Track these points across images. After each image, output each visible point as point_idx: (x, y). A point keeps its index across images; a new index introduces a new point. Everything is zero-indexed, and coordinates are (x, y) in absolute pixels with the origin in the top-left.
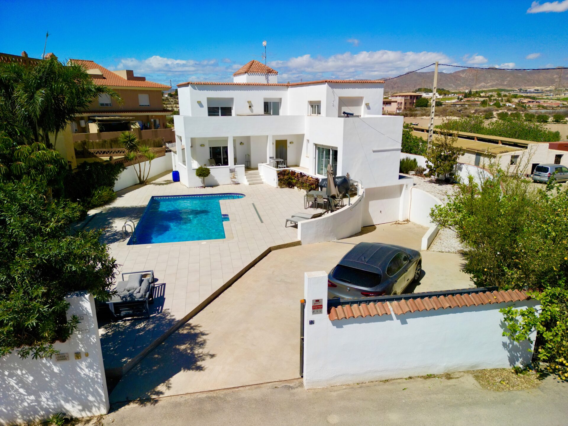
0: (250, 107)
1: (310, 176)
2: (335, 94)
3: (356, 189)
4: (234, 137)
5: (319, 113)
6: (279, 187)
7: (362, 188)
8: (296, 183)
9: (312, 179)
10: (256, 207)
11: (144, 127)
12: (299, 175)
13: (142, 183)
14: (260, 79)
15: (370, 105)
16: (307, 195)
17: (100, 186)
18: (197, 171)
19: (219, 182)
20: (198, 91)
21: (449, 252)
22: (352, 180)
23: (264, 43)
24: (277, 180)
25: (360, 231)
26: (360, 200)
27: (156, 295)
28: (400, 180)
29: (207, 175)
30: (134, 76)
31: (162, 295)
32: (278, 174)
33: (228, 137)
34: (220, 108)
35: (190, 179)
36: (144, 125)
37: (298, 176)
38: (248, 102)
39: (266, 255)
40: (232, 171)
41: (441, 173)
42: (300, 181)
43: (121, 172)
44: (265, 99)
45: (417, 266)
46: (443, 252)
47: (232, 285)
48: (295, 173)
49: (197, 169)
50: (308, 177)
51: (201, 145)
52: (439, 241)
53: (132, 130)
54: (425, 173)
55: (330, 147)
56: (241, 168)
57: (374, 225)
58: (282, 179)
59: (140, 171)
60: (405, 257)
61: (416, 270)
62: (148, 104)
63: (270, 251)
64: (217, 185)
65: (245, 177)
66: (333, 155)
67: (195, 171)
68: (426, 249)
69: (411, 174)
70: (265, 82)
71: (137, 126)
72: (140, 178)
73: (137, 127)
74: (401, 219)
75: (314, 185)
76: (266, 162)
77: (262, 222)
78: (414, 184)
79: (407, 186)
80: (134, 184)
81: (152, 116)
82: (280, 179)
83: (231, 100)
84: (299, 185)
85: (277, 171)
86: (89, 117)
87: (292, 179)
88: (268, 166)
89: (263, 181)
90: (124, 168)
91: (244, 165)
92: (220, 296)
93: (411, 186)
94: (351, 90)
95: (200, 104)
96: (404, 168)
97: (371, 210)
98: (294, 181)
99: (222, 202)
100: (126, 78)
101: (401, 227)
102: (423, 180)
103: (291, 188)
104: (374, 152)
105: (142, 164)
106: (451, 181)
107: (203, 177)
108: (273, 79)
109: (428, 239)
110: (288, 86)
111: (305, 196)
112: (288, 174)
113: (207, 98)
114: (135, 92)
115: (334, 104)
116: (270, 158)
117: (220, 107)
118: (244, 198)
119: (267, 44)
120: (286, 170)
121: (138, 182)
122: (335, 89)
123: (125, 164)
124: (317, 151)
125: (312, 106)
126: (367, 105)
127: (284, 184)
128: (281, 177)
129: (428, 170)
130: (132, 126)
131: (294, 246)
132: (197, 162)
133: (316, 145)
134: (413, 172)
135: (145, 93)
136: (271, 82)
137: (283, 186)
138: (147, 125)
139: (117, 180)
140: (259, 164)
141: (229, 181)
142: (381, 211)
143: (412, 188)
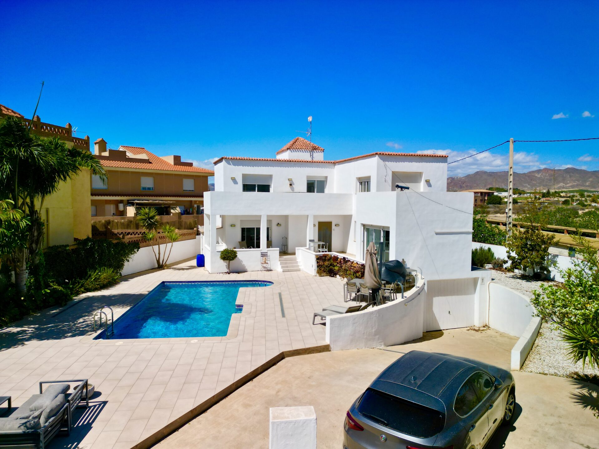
0: (291, 185)
1: (355, 262)
2: (388, 169)
3: (414, 280)
4: (268, 216)
5: (368, 190)
6: (318, 275)
7: (422, 279)
8: (339, 270)
9: (357, 266)
10: (283, 297)
11: (186, 212)
12: (342, 260)
13: (161, 267)
14: (305, 156)
15: (431, 182)
16: (347, 284)
17: (100, 267)
18: (222, 253)
19: (248, 268)
20: (232, 167)
21: (556, 375)
22: (409, 268)
23: (310, 119)
24: (316, 267)
25: (421, 335)
26: (418, 293)
27: (81, 422)
28: (473, 271)
29: (233, 259)
30: (181, 161)
31: (90, 422)
32: (318, 259)
33: (261, 216)
34: (257, 186)
35: (212, 263)
36: (187, 210)
37: (340, 262)
38: (289, 179)
39: (274, 364)
40: (264, 255)
41: (528, 267)
42: (343, 267)
43: (135, 252)
44: (307, 176)
45: (509, 396)
46: (546, 374)
47: (209, 411)
48: (338, 258)
49: (222, 251)
50: (352, 263)
51: (231, 226)
52: (538, 357)
53: (172, 214)
54: (505, 266)
55: (380, 227)
56: (274, 252)
57: (441, 330)
58: (322, 266)
59: (159, 254)
60: (487, 380)
61: (507, 404)
62: (192, 189)
63: (283, 358)
64: (245, 271)
65: (279, 262)
66: (384, 237)
67: (220, 253)
68: (518, 367)
69: (487, 267)
70: (309, 159)
71: (178, 210)
72: (158, 261)
73: (177, 212)
74: (477, 323)
75: (360, 273)
76: (306, 246)
77: (283, 315)
78: (493, 279)
79: (483, 280)
80: (150, 268)
81: (195, 201)
82: (320, 265)
83: (270, 177)
84: (342, 273)
85: (316, 255)
86: (128, 200)
87: (334, 266)
88: (308, 251)
89: (300, 267)
90: (139, 249)
91: (278, 249)
92: (180, 430)
93: (488, 281)
94: (406, 164)
95: (234, 180)
96: (478, 260)
97: (436, 309)
98: (336, 268)
99: (241, 290)
100: (173, 163)
101: (478, 335)
102: (504, 275)
103: (333, 277)
104: (437, 234)
105: (162, 246)
106: (543, 276)
107: (228, 261)
108: (319, 156)
109: (521, 353)
110: (335, 163)
111: (344, 285)
112: (329, 260)
113: (243, 174)
114: (180, 177)
115: (386, 178)
116: (310, 241)
117: (257, 184)
118: (272, 286)
119: (313, 119)
120: (328, 255)
121: (157, 266)
122: (387, 163)
123: (141, 245)
124: (366, 233)
125: (361, 183)
126: (428, 182)
127: (324, 272)
128: (321, 263)
129: (510, 262)
130: (172, 211)
131: (320, 352)
132: (225, 244)
133: (364, 225)
134: (490, 266)
135: (191, 178)
136: (315, 160)
137: (322, 275)
138: (190, 211)
139: (128, 261)
140: (296, 248)
141: (260, 267)
142: (449, 312)
143: (489, 283)
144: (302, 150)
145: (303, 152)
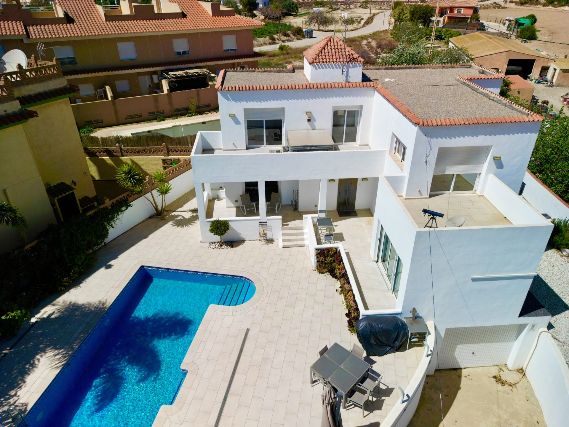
0: (309, 120)
2: (433, 146)
4: (265, 182)
6: (317, 270)
9: (354, 300)
13: (160, 214)
15: (503, 160)
19: (244, 237)
24: (316, 260)
28: (522, 318)
29: (225, 233)
32: (318, 253)
34: (264, 122)
35: (203, 232)
38: (307, 113)
40: (262, 224)
44: (334, 107)
53: (209, 86)
56: (276, 221)
58: (322, 261)
59: (155, 202)
62: (234, 47)
65: (281, 232)
74: (510, 364)
79: (533, 326)
80: (148, 215)
81: (239, 63)
83: (282, 110)
85: (317, 248)
86: (159, 72)
89: (306, 242)
90: (128, 206)
91: (281, 216)
93: (541, 327)
97: (456, 352)
100: (211, 14)
104: (474, 280)
107: (219, 234)
112: (332, 255)
113: (244, 110)
114: (219, 35)
117: (264, 120)
121: (155, 212)
123: (129, 199)
126: (497, 160)
127: (325, 268)
128: (322, 259)
130: (210, 83)
135: (232, 35)
137: (322, 271)
140: (304, 216)
142: (473, 353)
143: (541, 333)
144: (331, 65)
145: (333, 68)
